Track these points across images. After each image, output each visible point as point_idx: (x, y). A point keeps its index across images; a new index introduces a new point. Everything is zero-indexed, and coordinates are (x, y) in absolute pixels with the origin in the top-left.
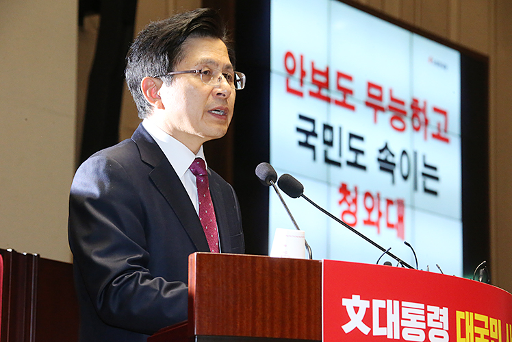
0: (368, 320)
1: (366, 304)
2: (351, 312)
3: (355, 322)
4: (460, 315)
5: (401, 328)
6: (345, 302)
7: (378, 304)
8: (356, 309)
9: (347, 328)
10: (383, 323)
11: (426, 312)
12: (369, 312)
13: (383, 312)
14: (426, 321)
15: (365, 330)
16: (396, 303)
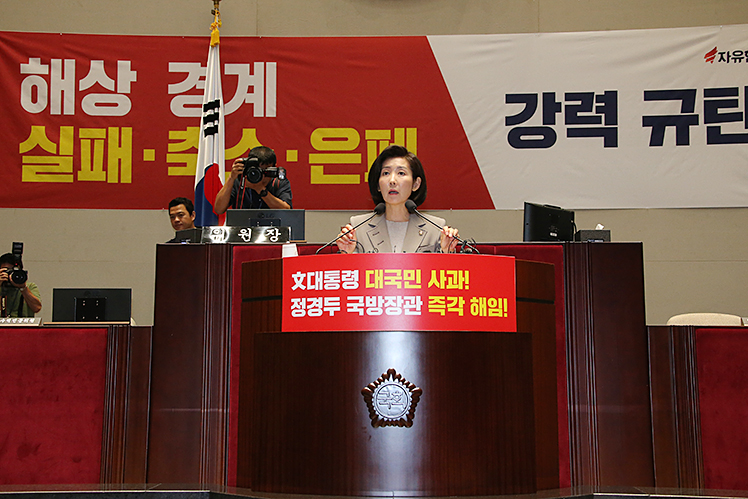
0: (305, 283)
1: (304, 275)
2: (296, 280)
3: (299, 284)
4: (368, 273)
5: (324, 284)
6: (293, 276)
7: (310, 274)
8: (299, 278)
9: (294, 288)
10: (313, 283)
11: (341, 274)
12: (305, 279)
13: (313, 278)
14: (341, 279)
15: (303, 288)
16: (321, 273)
